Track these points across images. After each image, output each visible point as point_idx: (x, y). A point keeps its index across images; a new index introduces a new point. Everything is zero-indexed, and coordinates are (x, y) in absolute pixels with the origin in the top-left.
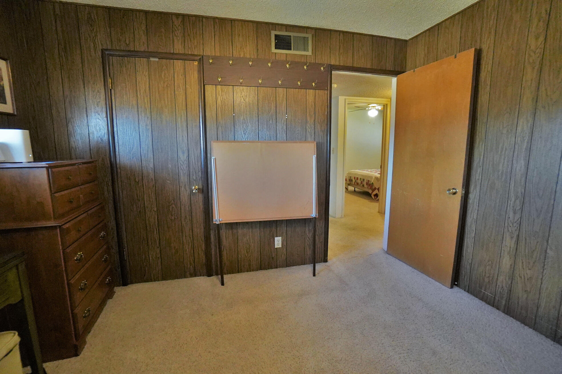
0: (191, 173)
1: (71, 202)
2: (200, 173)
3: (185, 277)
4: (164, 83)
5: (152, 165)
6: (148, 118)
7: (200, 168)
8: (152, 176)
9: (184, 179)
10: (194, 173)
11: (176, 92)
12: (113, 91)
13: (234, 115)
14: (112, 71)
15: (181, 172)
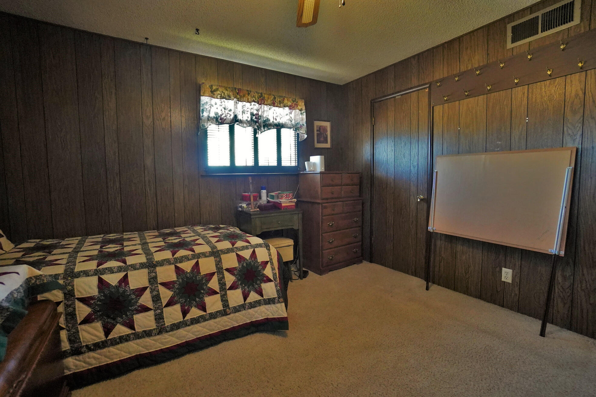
0: (419, 184)
1: (332, 193)
2: (426, 185)
3: (408, 273)
4: (404, 112)
5: (393, 177)
6: (393, 141)
7: (426, 180)
8: (392, 185)
9: (413, 189)
10: (421, 184)
11: (412, 118)
12: (375, 126)
13: (459, 129)
14: (375, 113)
15: (412, 183)
